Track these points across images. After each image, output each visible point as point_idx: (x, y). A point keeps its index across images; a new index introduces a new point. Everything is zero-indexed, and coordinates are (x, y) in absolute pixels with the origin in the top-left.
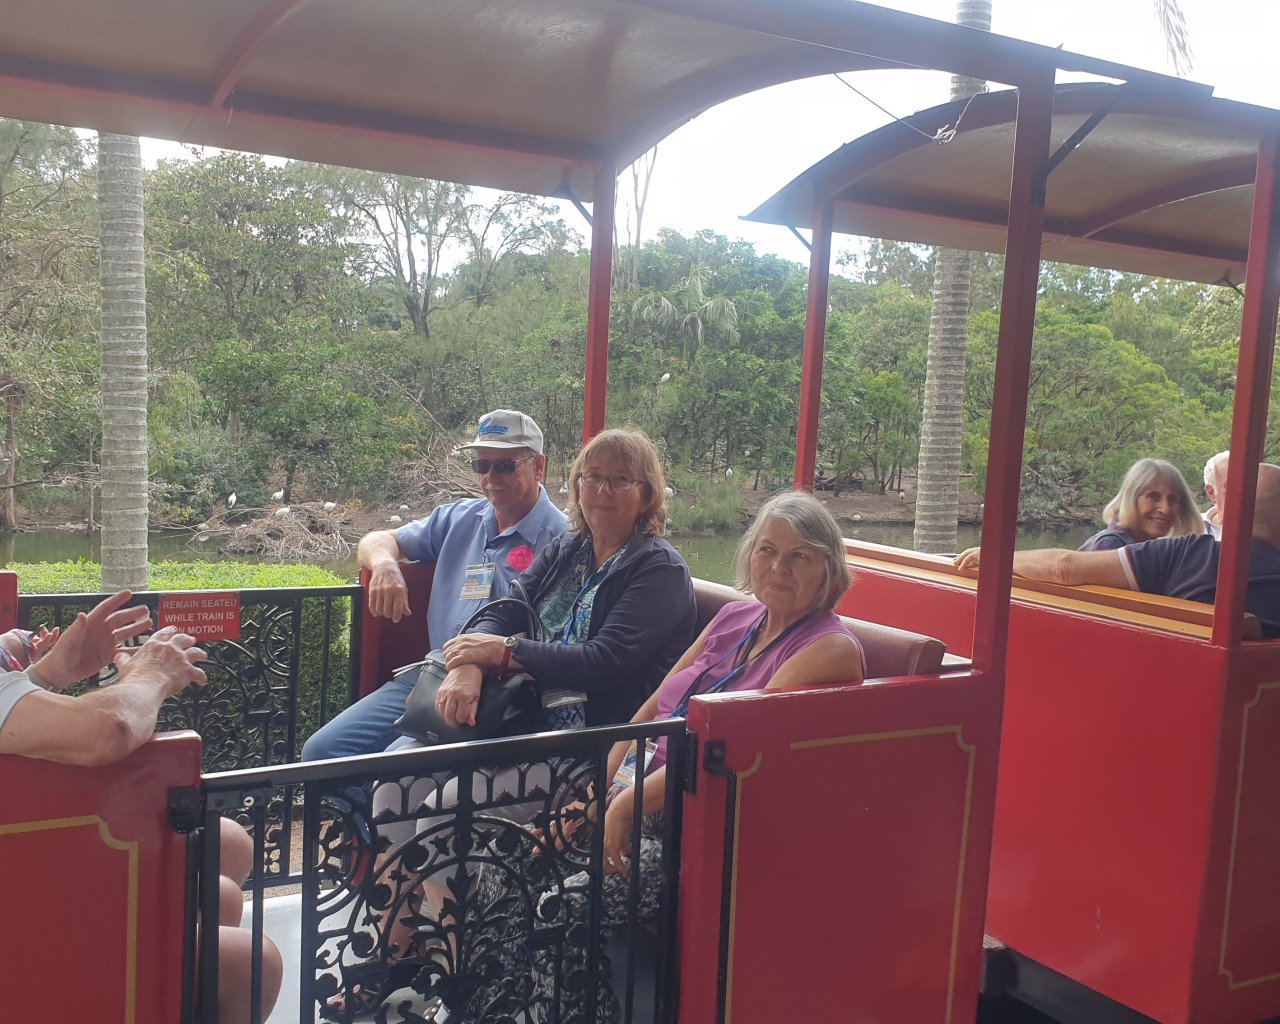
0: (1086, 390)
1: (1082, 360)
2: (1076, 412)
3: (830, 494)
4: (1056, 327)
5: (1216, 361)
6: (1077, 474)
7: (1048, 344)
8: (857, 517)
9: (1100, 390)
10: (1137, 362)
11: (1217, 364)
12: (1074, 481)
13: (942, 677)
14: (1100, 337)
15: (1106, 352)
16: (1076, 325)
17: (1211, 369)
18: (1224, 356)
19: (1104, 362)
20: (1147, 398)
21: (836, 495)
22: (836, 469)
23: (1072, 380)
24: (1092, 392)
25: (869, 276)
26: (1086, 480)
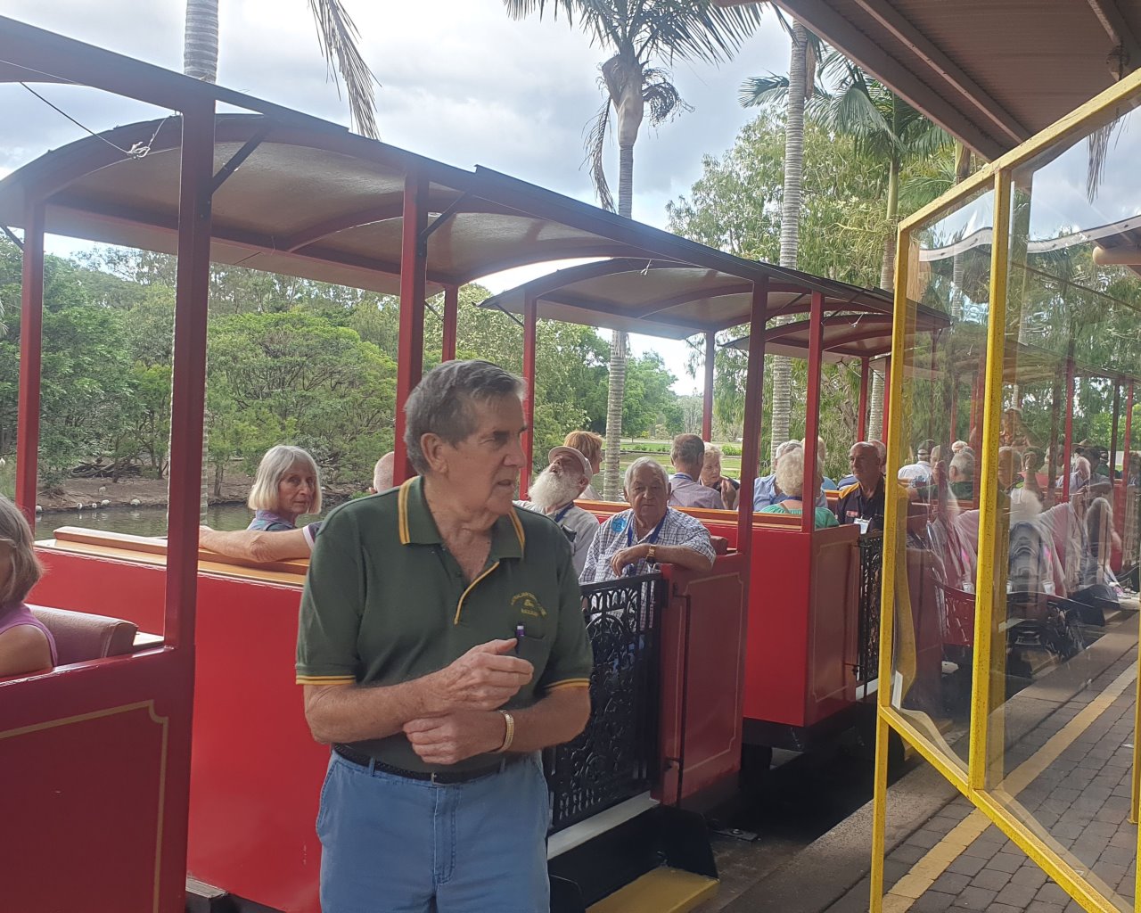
0: (340, 383)
1: (335, 358)
2: (331, 402)
3: (109, 480)
4: (310, 329)
6: (335, 456)
7: (305, 343)
8: (136, 501)
9: (351, 383)
10: (381, 361)
12: (332, 463)
13: (134, 656)
14: (349, 338)
15: (354, 351)
16: (328, 328)
19: (353, 360)
21: (115, 481)
22: (113, 456)
23: (327, 375)
24: (346, 385)
25: (140, 276)
26: (343, 461)
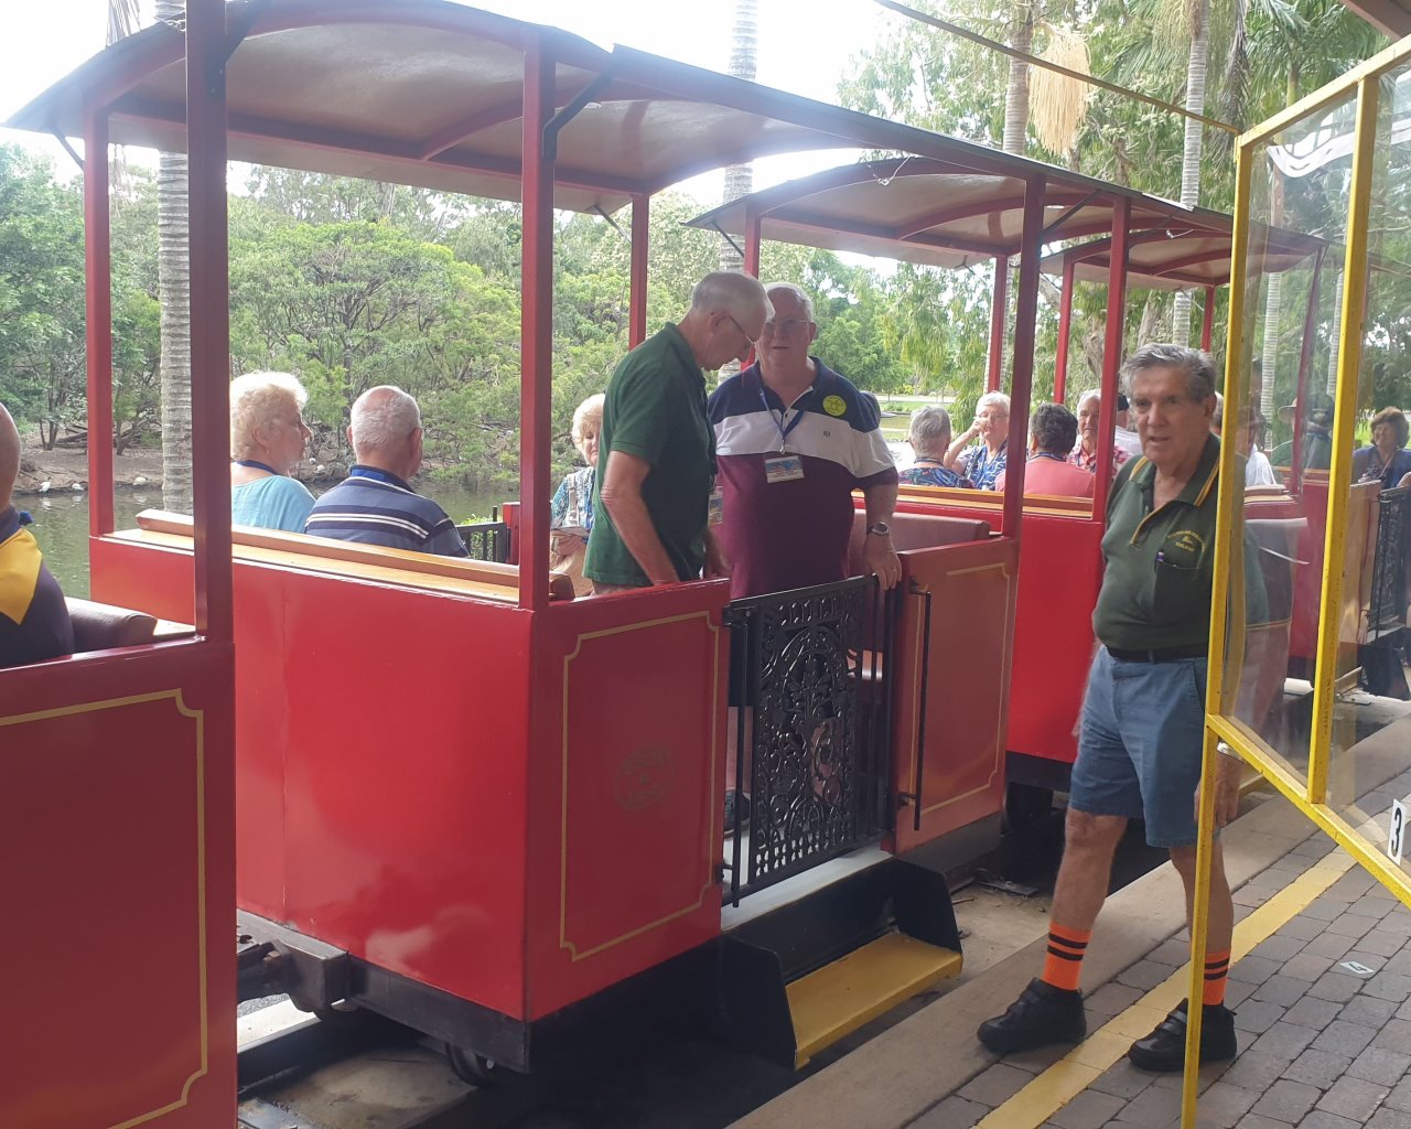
5: (595, 290)
8: (140, 480)
11: (595, 292)
13: (155, 647)
14: (435, 257)
17: (589, 298)
18: (603, 285)
20: (481, 331)
